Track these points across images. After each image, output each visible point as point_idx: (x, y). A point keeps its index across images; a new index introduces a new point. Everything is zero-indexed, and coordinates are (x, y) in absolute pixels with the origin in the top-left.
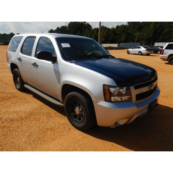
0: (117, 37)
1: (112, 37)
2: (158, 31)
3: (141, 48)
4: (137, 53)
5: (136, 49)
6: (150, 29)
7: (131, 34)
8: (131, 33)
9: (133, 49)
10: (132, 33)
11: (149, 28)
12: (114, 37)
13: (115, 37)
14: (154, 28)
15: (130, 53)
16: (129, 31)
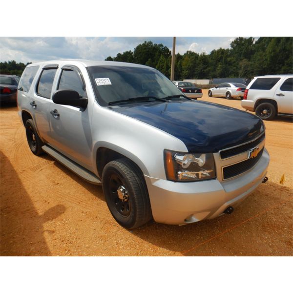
0: (209, 68)
1: (201, 69)
2: (279, 59)
3: (230, 87)
4: (224, 95)
5: (222, 89)
6: (265, 56)
7: (233, 63)
8: (232, 61)
9: (218, 89)
10: (235, 62)
11: (264, 54)
12: (204, 69)
13: (206, 68)
14: (271, 53)
15: (213, 94)
16: (229, 59)
